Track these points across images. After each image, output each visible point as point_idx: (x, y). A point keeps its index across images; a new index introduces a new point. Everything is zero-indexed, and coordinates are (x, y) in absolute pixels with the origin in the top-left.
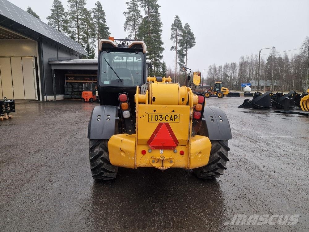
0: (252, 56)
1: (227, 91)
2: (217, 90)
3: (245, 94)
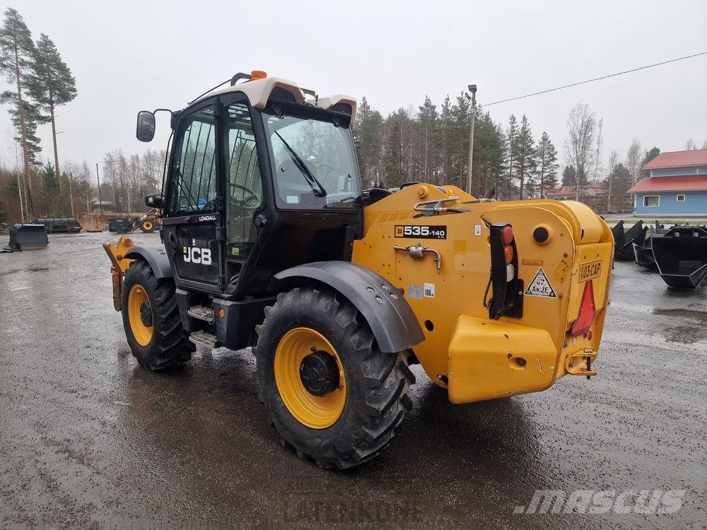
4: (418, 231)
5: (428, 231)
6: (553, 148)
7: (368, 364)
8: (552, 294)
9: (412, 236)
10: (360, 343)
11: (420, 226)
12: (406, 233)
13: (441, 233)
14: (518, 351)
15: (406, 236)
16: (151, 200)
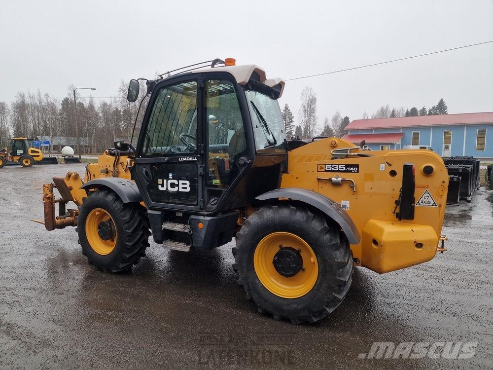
0: (39, 95)
1: (40, 154)
2: (20, 152)
3: (65, 160)
4: (337, 167)
5: (344, 168)
6: (292, 115)
7: (338, 253)
8: (434, 205)
9: (332, 171)
10: (331, 240)
11: (339, 165)
12: (326, 169)
13: (355, 169)
14: (419, 239)
15: (326, 171)
16: (119, 144)
